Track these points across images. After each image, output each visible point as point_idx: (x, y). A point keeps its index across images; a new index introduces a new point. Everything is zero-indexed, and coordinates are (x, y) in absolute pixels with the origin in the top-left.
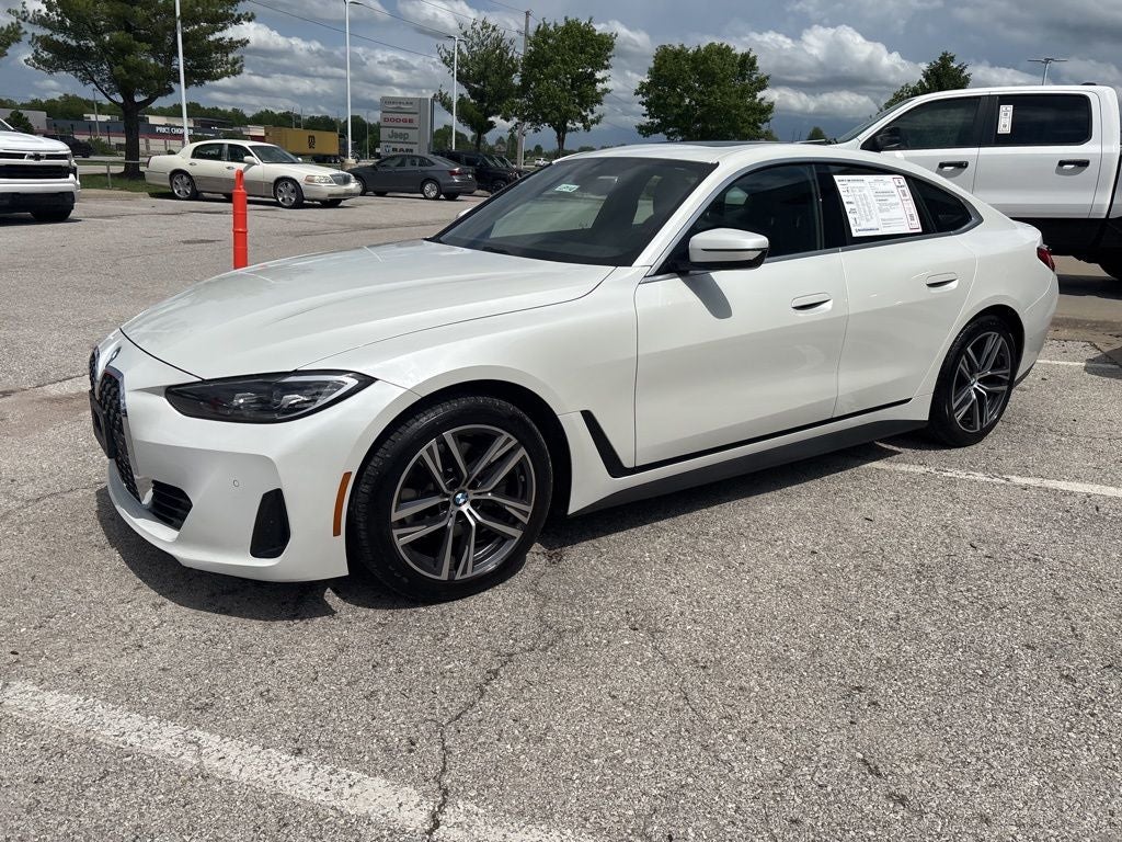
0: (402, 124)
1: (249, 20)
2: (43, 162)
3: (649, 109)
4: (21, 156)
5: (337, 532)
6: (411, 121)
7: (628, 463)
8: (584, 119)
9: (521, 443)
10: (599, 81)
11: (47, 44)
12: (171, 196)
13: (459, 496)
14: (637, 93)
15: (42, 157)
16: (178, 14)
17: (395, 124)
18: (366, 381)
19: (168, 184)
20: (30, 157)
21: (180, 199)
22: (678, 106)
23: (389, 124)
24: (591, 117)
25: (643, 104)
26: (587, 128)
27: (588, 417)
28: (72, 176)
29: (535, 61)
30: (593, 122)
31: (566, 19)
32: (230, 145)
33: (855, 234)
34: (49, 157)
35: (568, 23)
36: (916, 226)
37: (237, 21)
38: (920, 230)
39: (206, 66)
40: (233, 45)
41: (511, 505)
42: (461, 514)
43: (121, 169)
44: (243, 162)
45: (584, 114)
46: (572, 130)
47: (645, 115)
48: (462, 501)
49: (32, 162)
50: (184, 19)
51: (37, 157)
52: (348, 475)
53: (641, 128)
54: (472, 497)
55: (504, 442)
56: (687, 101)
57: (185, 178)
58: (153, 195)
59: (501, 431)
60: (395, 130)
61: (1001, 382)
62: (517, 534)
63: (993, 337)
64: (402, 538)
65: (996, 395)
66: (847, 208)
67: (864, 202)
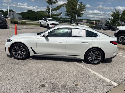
5: (9, 51)
9: (24, 48)
32: (77, 23)
38: (85, 36)
39: (80, 16)
42: (19, 53)
50: (78, 11)
52: (9, 47)
54: (21, 52)
55: (22, 48)
61: (100, 58)
62: (24, 56)
63: (97, 51)
64: (14, 53)
65: (99, 59)
66: (72, 33)
67: (76, 32)
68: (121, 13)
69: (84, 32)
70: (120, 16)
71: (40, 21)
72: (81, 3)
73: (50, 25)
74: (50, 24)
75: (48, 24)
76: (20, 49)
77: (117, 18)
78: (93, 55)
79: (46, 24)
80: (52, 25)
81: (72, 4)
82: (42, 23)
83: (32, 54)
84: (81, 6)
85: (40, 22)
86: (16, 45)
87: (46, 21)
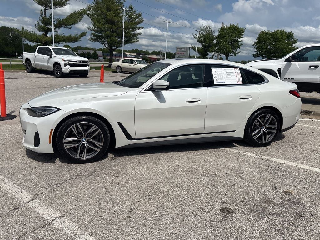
0: (181, 54)
1: (142, 28)
2: (81, 63)
3: (257, 50)
4: (77, 62)
5: (50, 143)
6: (184, 53)
7: (133, 137)
8: (234, 53)
9: (99, 128)
10: (239, 41)
11: (94, 35)
12: (116, 72)
13: (83, 139)
14: (253, 45)
15: (81, 62)
16: (124, 27)
17: (179, 54)
18: (59, 110)
19: (116, 69)
20: (79, 62)
21: (118, 73)
22: (266, 49)
23: (178, 54)
24: (236, 52)
25: (255, 48)
26: (235, 55)
27: (120, 124)
28: (88, 67)
29: (220, 37)
30: (237, 53)
31: (230, 24)
32: (131, 60)
33: (215, 83)
34: (83, 62)
35: (230, 26)
36: (241, 82)
37: (139, 29)
38: (242, 83)
39: (130, 40)
40: (138, 34)
41: (97, 143)
42: (83, 144)
43: (108, 65)
44: (133, 64)
45: (234, 51)
46: (230, 56)
47: (256, 51)
48: (84, 140)
49: (79, 63)
50: (125, 29)
51: (80, 62)
52: (52, 130)
53: (254, 55)
54: (87, 140)
55: (94, 127)
56: (269, 47)
57: (120, 68)
58: (113, 72)
59: (93, 125)
60: (179, 56)
61: (274, 129)
62: (99, 150)
63: (268, 115)
64: (66, 147)
65: (272, 133)
66: (214, 76)
67: (221, 75)
68: (216, 34)
69: (238, 73)
70: (215, 42)
71: (27, 55)
72: (131, 7)
73: (65, 65)
74: (62, 63)
75: (57, 64)
76: (85, 131)
77: (209, 46)
78: (261, 125)
79: (51, 65)
80: (71, 65)
81: (109, 9)
82: (33, 62)
83: (121, 141)
84: (130, 17)
85: (28, 60)
86: (75, 122)
87: (51, 55)
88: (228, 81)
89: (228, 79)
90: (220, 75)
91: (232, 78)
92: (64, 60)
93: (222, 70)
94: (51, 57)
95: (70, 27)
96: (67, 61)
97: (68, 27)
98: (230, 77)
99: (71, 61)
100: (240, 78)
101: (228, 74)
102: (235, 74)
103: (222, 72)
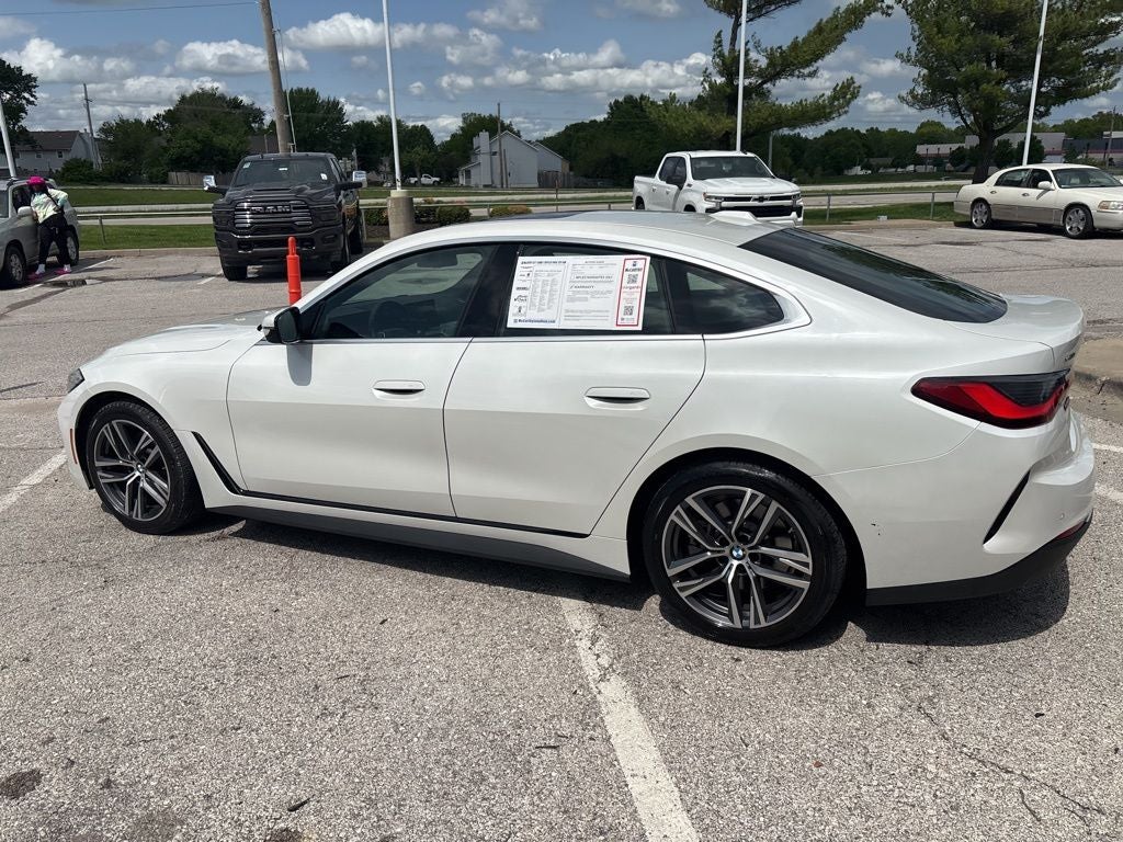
2: (766, 203)
4: (748, 199)
7: (240, 484)
9: (155, 440)
12: (969, 225)
13: (139, 466)
16: (1042, 33)
19: (968, 213)
20: (755, 200)
21: (976, 228)
27: (197, 436)
28: (794, 214)
32: (1040, 170)
33: (511, 324)
34: (773, 199)
48: (141, 469)
49: (757, 203)
51: (761, 199)
55: (146, 437)
57: (984, 207)
62: (164, 504)
63: (750, 497)
65: (793, 591)
66: (515, 293)
67: (548, 288)
69: (633, 280)
71: (641, 184)
74: (701, 206)
76: (132, 444)
82: (647, 206)
85: (640, 202)
86: (108, 418)
87: (682, 183)
88: (570, 315)
89: (571, 306)
90: (543, 292)
91: (593, 304)
92: (708, 198)
93: (561, 267)
94: (681, 188)
95: (811, 69)
96: (716, 198)
97: (806, 71)
98: (586, 299)
99: (727, 199)
100: (635, 304)
101: (582, 285)
102: (615, 287)
103: (558, 277)
